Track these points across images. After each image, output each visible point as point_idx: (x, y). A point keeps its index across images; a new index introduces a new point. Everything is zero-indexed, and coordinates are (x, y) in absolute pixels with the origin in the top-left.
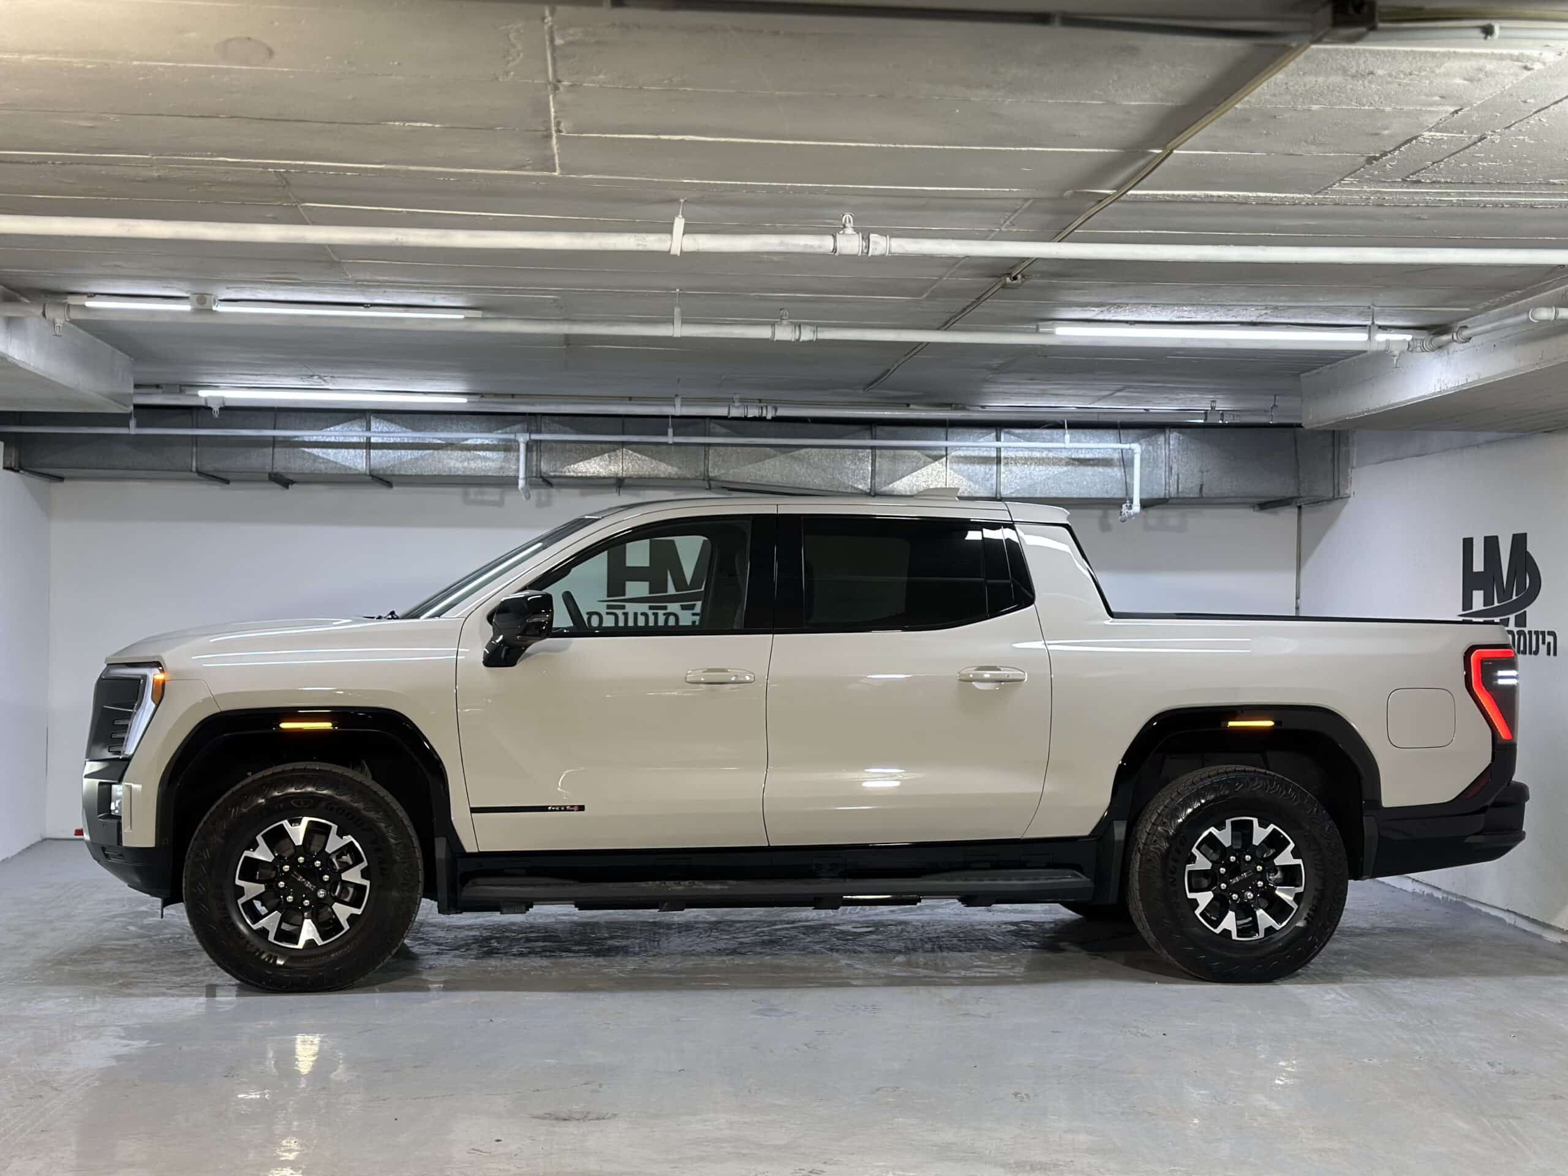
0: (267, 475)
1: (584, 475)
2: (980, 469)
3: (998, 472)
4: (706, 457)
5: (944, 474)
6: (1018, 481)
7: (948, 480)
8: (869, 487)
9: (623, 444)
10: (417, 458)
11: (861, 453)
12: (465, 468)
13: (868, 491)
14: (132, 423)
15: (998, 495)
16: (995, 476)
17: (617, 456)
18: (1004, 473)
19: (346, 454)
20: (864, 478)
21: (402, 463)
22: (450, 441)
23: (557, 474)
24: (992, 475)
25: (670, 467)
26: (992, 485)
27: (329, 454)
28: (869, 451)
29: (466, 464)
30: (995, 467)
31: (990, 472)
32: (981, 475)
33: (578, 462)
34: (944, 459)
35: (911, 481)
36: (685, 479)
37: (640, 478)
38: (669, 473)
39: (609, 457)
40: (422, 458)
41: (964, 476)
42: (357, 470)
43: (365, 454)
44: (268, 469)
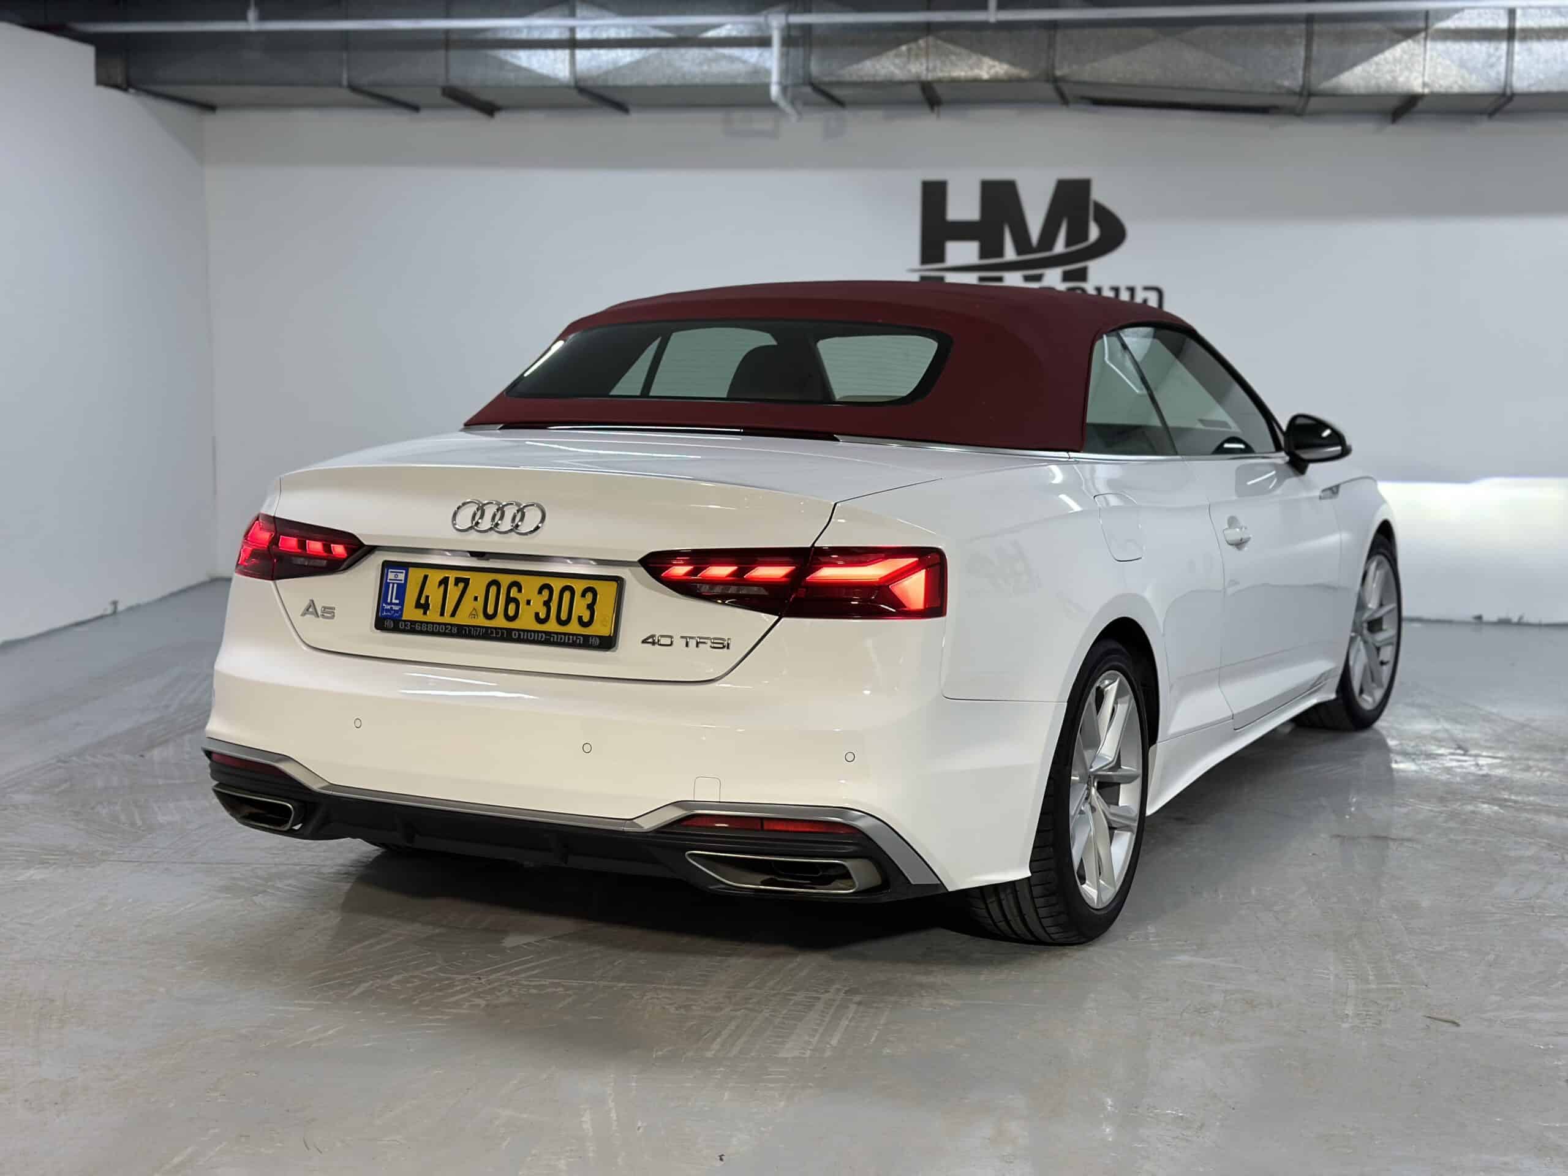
0: (438, 92)
1: (871, 79)
2: (1479, 50)
3: (1510, 54)
4: (1051, 45)
5: (1421, 59)
6: (1541, 66)
7: (1427, 68)
8: (1300, 82)
9: (928, 28)
10: (637, 63)
11: (1290, 29)
12: (704, 74)
13: (1298, 90)
14: (252, 14)
15: (1508, 91)
16: (1503, 60)
17: (919, 48)
18: (1519, 54)
19: (543, 58)
20: (1293, 70)
21: (618, 70)
22: (683, 34)
23: (834, 79)
24: (1499, 58)
25: (996, 63)
26: (1498, 73)
27: (519, 58)
28: (1303, 26)
29: (705, 68)
30: (1504, 46)
31: (1498, 54)
32: (1482, 57)
33: (860, 59)
34: (1423, 35)
35: (1368, 73)
36: (1019, 80)
37: (954, 82)
38: (997, 73)
39: (909, 50)
40: (645, 60)
41: (1453, 61)
42: (556, 79)
43: (567, 57)
44: (441, 81)
